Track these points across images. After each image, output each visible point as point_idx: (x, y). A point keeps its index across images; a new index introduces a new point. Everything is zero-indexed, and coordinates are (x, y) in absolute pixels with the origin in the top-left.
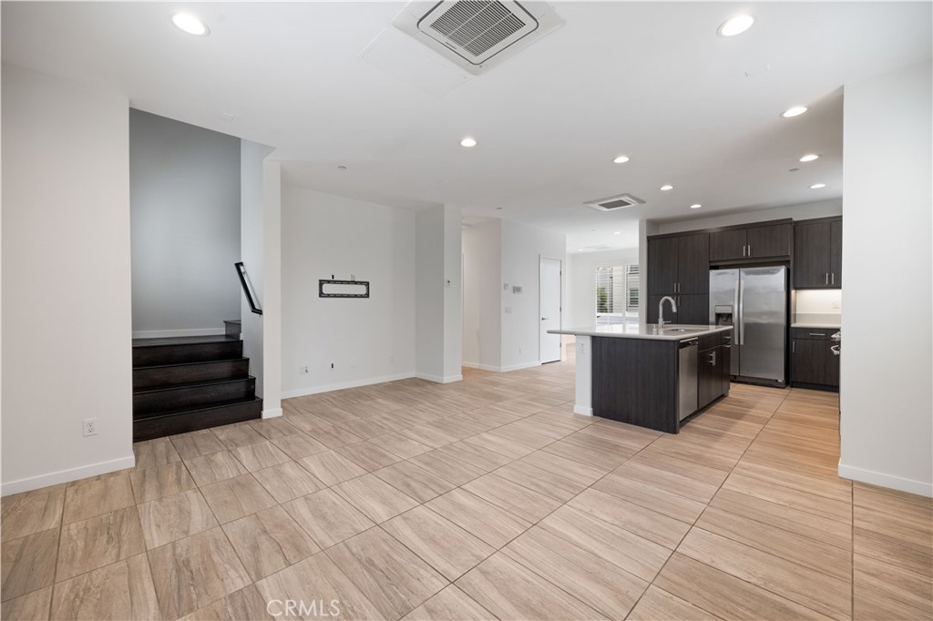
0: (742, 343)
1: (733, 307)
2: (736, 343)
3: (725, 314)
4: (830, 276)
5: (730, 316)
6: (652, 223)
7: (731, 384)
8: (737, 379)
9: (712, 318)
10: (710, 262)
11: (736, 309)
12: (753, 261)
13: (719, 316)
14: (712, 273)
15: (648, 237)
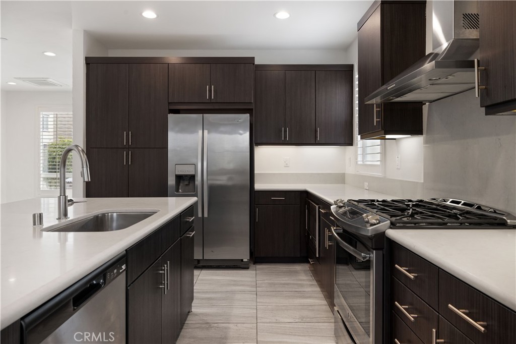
0: (206, 215)
1: (195, 165)
2: (200, 215)
3: (186, 176)
4: (285, 131)
5: (192, 178)
6: (94, 39)
7: (196, 272)
8: (201, 264)
9: (171, 181)
10: (169, 103)
11: (199, 169)
12: (217, 107)
13: (179, 178)
14: (171, 117)
15: (87, 59)
